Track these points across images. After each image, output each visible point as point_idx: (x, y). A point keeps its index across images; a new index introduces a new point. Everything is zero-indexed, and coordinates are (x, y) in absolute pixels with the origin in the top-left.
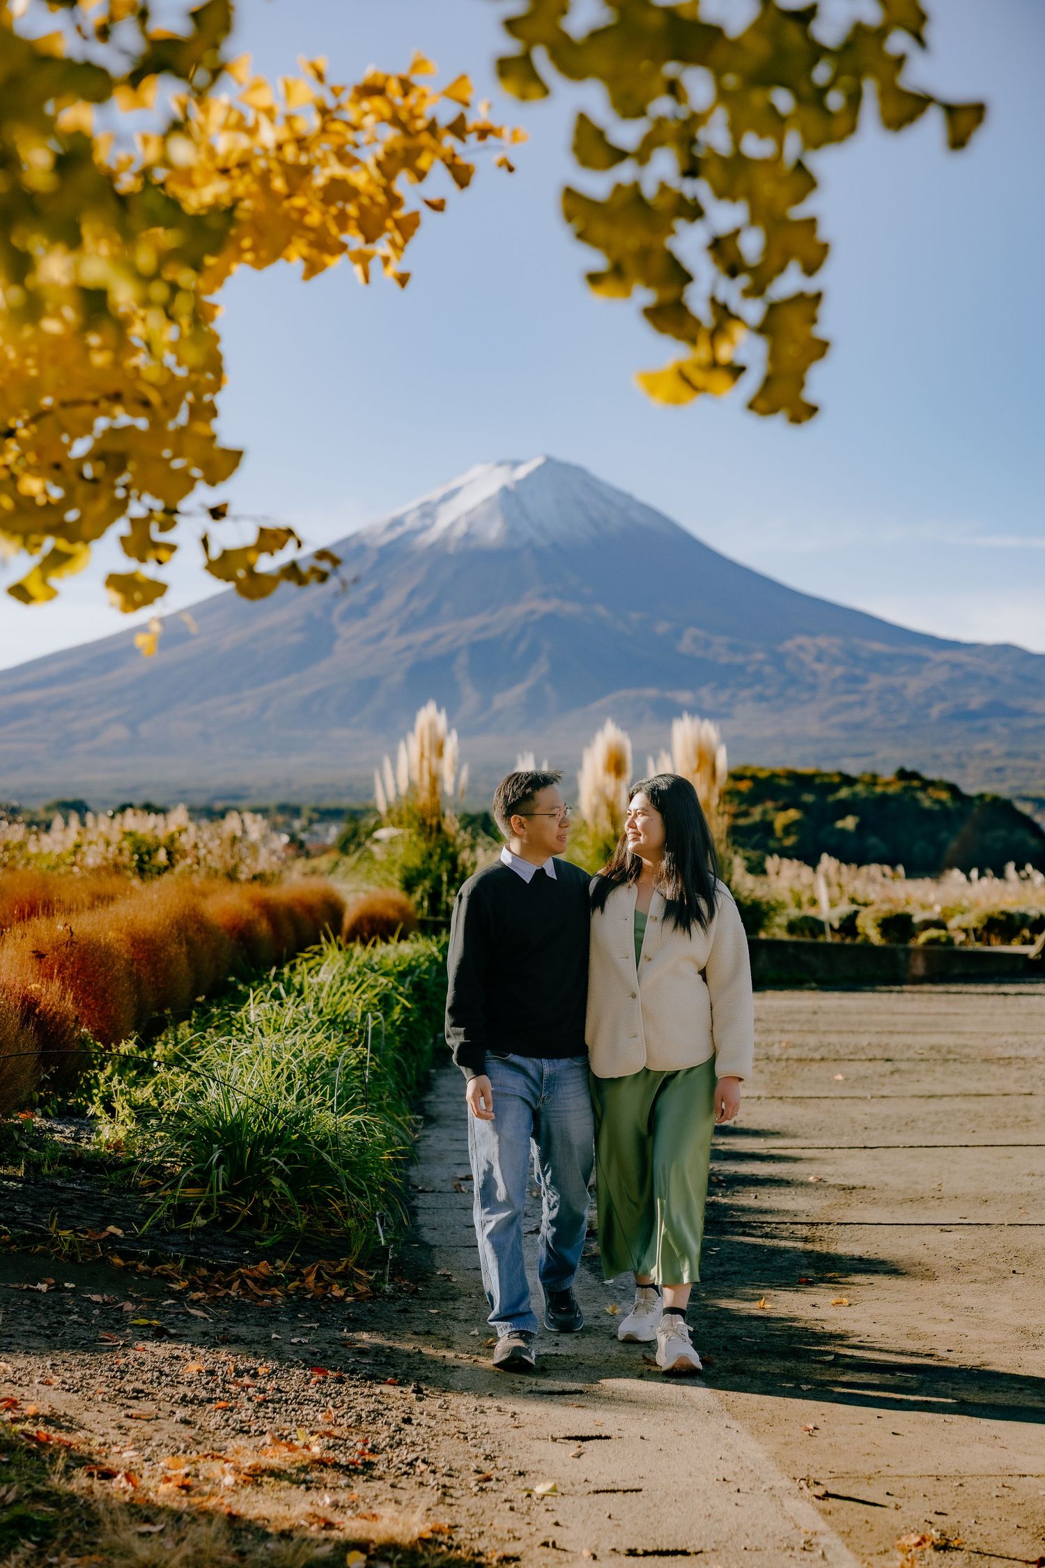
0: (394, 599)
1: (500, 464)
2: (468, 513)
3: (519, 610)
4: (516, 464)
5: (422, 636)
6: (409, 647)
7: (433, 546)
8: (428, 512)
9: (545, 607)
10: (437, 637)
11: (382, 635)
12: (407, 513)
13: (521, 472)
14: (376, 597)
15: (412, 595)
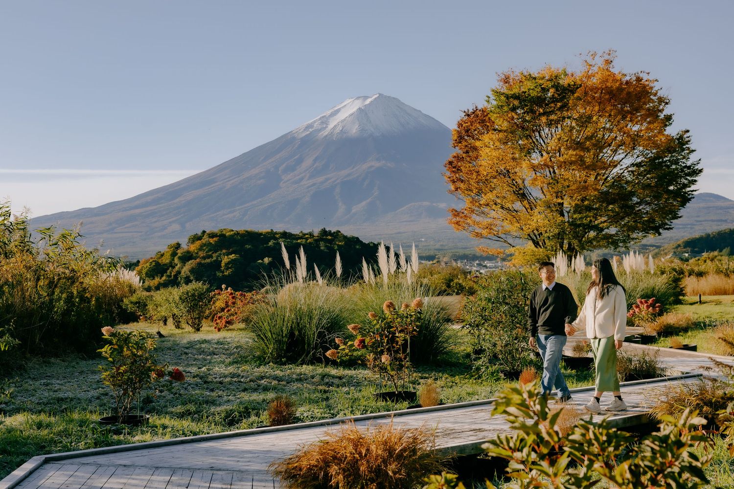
0: (308, 162)
1: (358, 98)
2: (342, 121)
3: (365, 166)
4: (366, 98)
5: (320, 179)
6: (314, 185)
7: (327, 136)
8: (324, 121)
9: (377, 164)
10: (327, 179)
11: (302, 179)
12: (315, 122)
13: (368, 101)
14: (300, 161)
15: (315, 160)
